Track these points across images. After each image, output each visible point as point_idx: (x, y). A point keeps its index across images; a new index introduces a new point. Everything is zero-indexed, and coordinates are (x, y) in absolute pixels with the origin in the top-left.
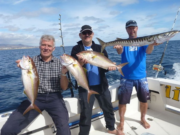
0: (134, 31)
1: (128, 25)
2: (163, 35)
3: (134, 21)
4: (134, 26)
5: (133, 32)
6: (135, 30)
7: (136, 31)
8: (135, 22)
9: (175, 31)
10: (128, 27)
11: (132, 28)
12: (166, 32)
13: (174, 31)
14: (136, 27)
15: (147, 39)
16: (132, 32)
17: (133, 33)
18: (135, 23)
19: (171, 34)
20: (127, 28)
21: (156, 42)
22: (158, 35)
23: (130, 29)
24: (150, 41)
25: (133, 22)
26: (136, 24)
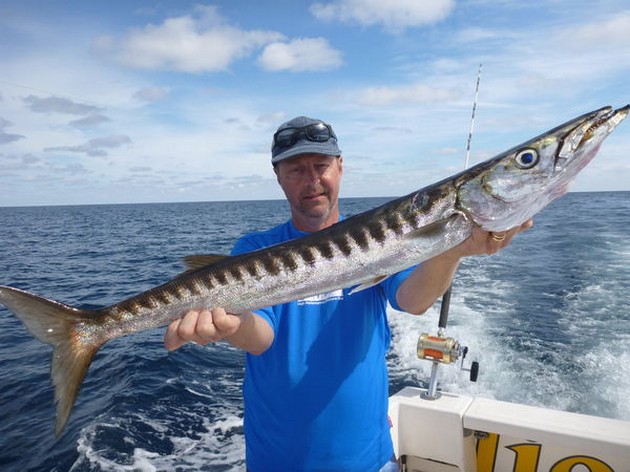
0: (324, 183)
1: (289, 147)
2: (518, 159)
3: (321, 126)
4: (325, 157)
5: (319, 188)
6: (328, 175)
7: (333, 186)
8: (328, 128)
9: (596, 118)
10: (290, 160)
11: (312, 163)
12: (538, 139)
13: (589, 117)
14: (335, 161)
15: (412, 220)
16: (310, 188)
17: (321, 198)
18: (328, 135)
19: (576, 137)
20: (281, 167)
21: (488, 227)
22: (479, 173)
23: (302, 170)
24: (433, 230)
25: (319, 132)
26: (335, 143)
